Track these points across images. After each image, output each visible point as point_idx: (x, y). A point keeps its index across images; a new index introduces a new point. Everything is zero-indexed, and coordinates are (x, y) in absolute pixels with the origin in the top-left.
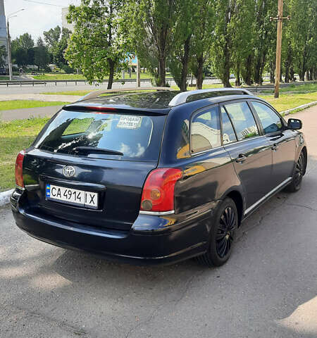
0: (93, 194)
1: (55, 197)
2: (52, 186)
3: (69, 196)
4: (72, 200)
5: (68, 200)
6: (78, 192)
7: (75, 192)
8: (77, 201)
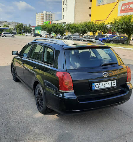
0: (114, 81)
1: (98, 88)
2: (95, 84)
3: (104, 85)
4: (106, 86)
5: (104, 87)
6: (108, 82)
7: (107, 83)
8: (108, 86)
